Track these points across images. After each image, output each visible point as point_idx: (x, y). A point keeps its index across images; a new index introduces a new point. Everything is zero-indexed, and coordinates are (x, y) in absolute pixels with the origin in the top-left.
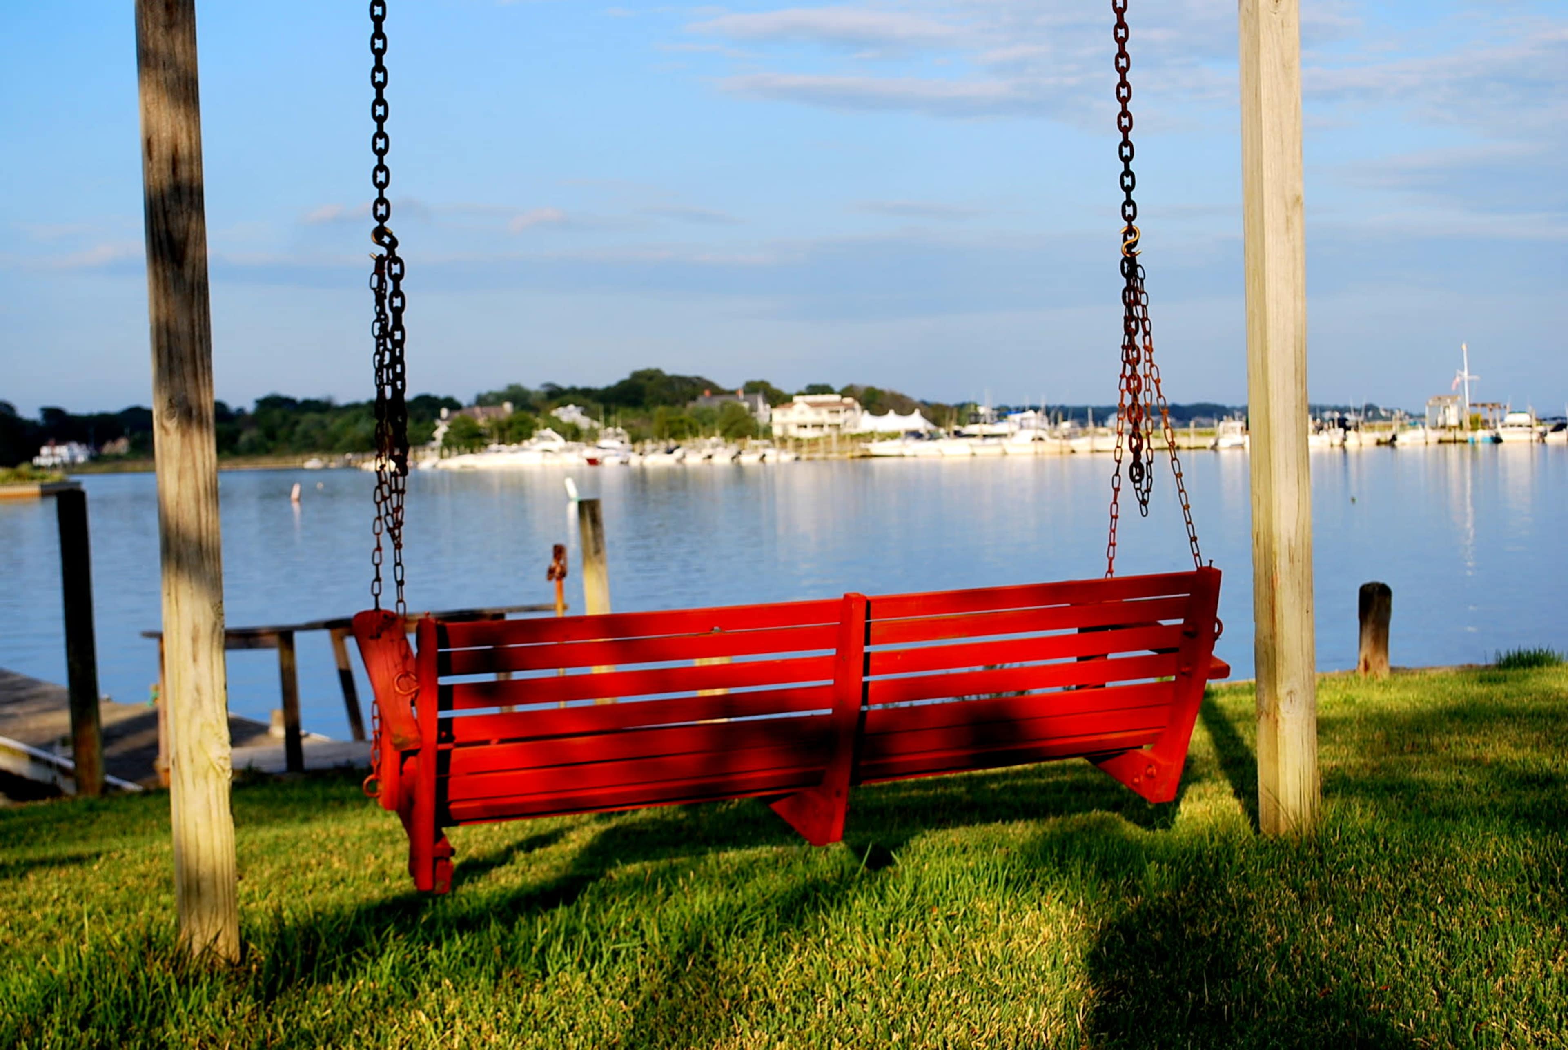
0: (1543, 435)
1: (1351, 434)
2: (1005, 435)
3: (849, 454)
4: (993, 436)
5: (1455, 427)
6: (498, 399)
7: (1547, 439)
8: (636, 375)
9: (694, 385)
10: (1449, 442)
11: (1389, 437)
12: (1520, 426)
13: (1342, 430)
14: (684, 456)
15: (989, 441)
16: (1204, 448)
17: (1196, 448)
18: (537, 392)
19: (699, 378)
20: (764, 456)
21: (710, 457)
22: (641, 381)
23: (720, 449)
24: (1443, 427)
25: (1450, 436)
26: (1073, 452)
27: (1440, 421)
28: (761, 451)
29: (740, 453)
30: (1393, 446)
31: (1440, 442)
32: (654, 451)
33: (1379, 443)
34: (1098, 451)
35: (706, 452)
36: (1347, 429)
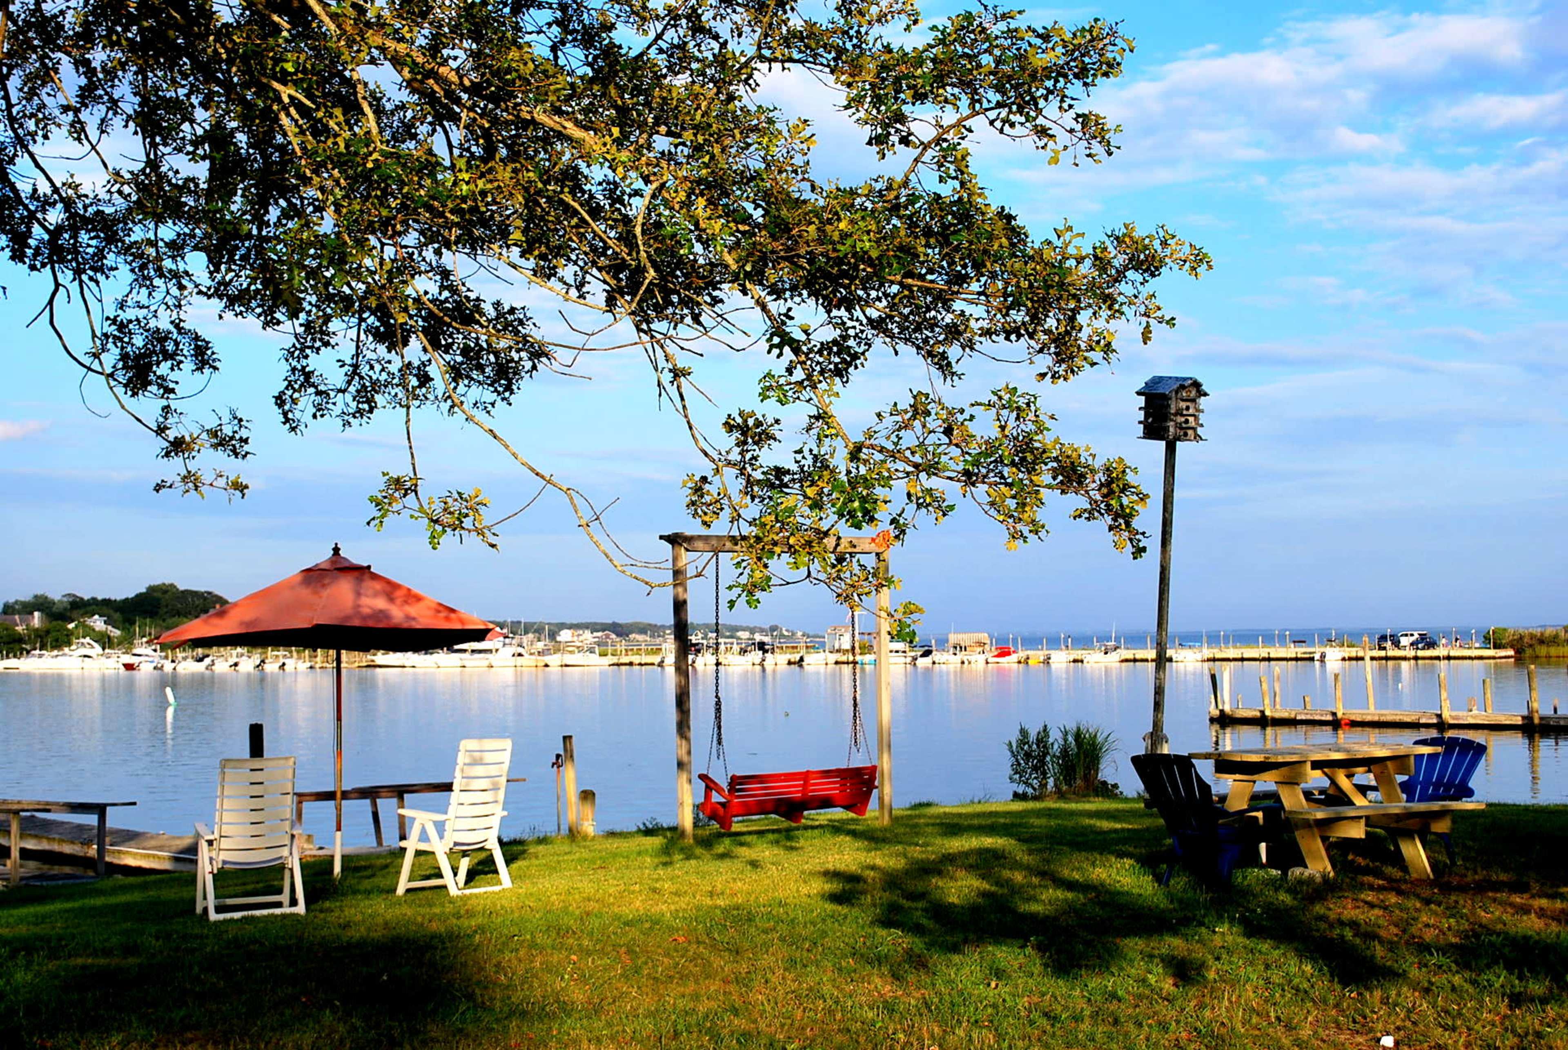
0: (915, 659)
1: (769, 655)
2: (490, 651)
3: (357, 664)
4: (480, 651)
5: (847, 651)
6: (27, 608)
7: (917, 662)
8: (152, 589)
9: (205, 599)
10: (843, 663)
11: (798, 659)
12: (897, 652)
13: (761, 652)
14: (213, 664)
15: (477, 656)
16: (653, 664)
17: (646, 664)
18: (60, 602)
19: (209, 593)
20: (284, 664)
21: (236, 665)
22: (158, 595)
23: (244, 658)
24: (838, 651)
25: (844, 658)
26: (546, 666)
27: (837, 647)
28: (282, 661)
29: (263, 661)
30: (801, 666)
31: (837, 663)
32: (185, 659)
33: (790, 663)
34: (567, 666)
35: (234, 660)
36: (765, 651)
